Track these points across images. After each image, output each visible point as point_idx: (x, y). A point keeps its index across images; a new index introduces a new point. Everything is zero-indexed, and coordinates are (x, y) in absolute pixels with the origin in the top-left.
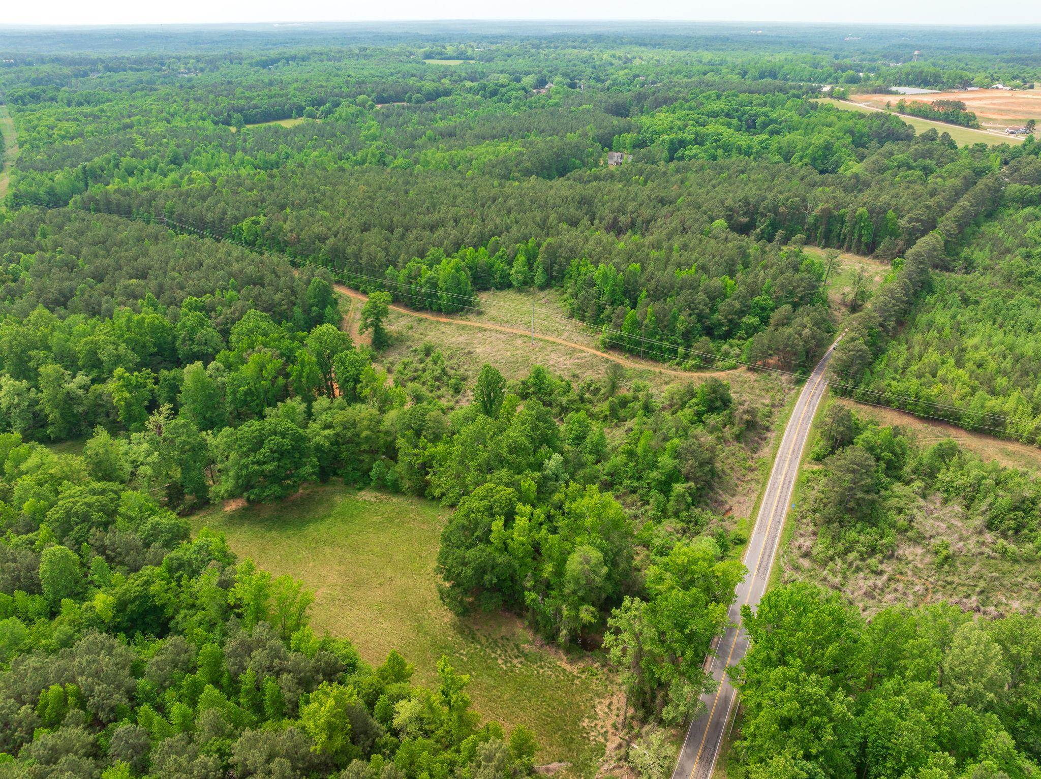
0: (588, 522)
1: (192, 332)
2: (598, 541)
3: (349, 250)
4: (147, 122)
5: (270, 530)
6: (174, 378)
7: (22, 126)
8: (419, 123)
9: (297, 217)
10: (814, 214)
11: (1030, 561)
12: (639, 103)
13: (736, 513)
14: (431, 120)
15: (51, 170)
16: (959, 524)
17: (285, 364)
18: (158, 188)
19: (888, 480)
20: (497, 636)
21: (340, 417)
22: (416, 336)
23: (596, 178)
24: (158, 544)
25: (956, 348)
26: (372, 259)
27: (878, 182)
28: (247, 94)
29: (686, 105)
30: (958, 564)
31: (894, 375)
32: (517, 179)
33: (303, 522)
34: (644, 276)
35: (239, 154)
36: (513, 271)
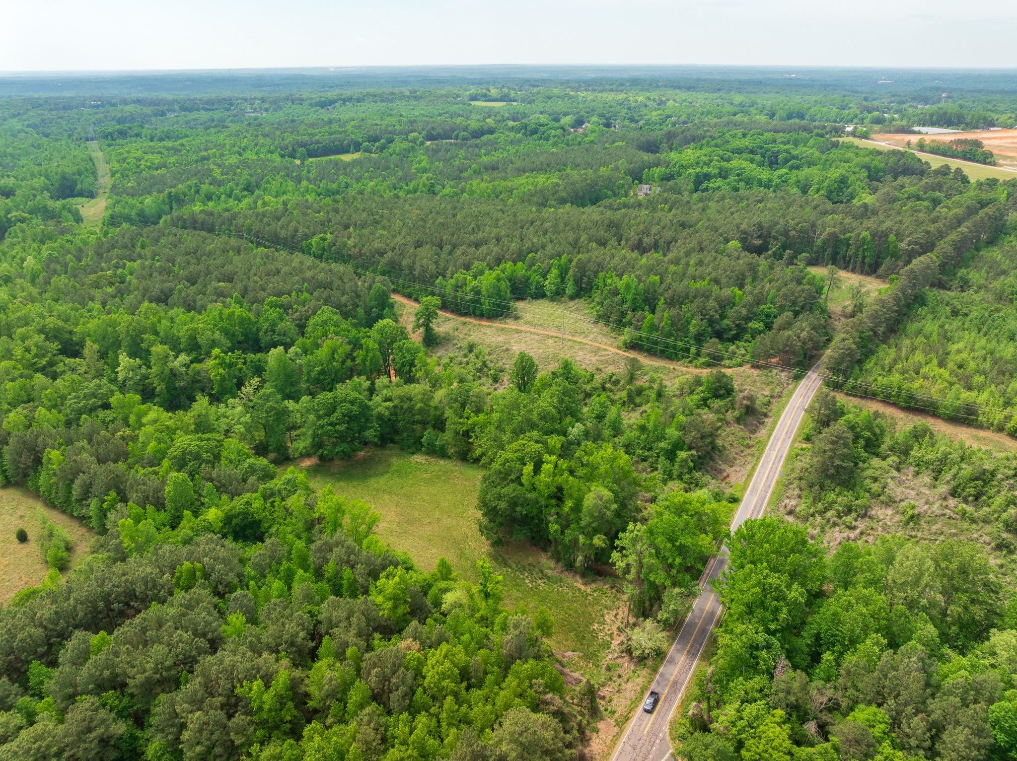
0: (602, 469)
1: (274, 324)
2: (610, 485)
3: (404, 263)
4: (222, 155)
5: (339, 481)
6: (259, 361)
7: (114, 158)
8: (465, 158)
9: (359, 235)
10: (822, 237)
11: (986, 521)
12: (669, 140)
13: (732, 479)
14: (476, 155)
15: (142, 195)
16: (927, 492)
17: (353, 350)
18: (236, 210)
19: (866, 454)
20: (525, 563)
21: (398, 392)
22: (461, 336)
23: (625, 206)
24: (255, 478)
25: (940, 352)
26: (424, 270)
27: (885, 211)
28: (310, 131)
29: (712, 143)
30: (922, 522)
31: (881, 372)
32: (554, 206)
33: (365, 477)
34: (663, 286)
35: (304, 183)
36: (547, 283)
